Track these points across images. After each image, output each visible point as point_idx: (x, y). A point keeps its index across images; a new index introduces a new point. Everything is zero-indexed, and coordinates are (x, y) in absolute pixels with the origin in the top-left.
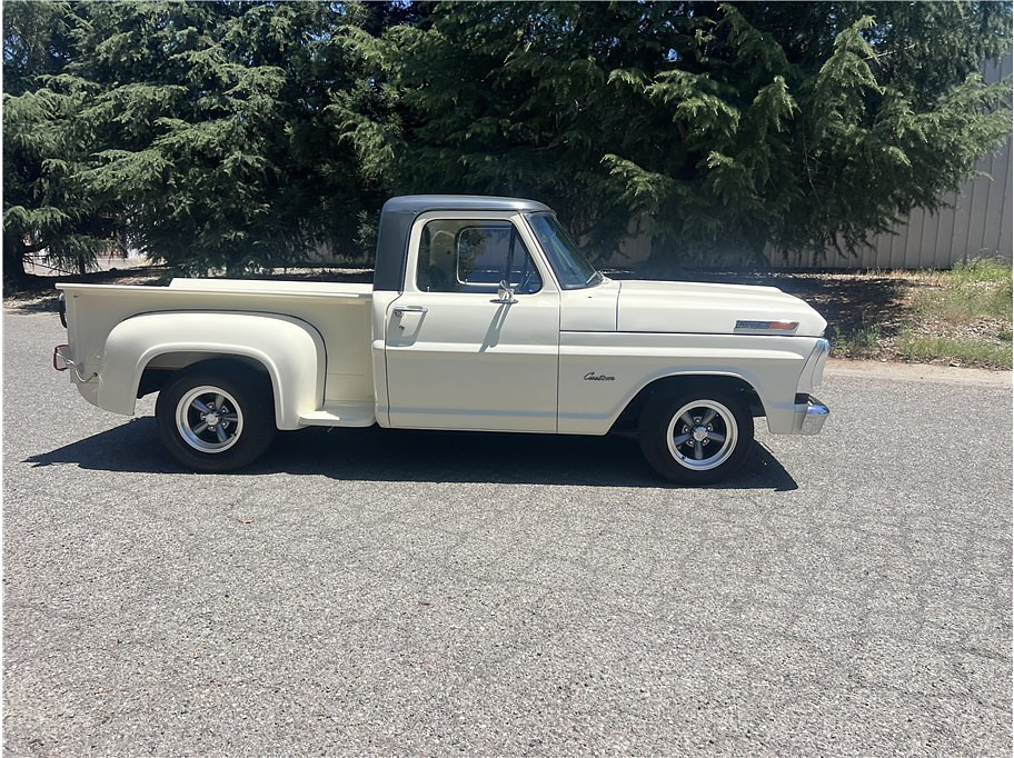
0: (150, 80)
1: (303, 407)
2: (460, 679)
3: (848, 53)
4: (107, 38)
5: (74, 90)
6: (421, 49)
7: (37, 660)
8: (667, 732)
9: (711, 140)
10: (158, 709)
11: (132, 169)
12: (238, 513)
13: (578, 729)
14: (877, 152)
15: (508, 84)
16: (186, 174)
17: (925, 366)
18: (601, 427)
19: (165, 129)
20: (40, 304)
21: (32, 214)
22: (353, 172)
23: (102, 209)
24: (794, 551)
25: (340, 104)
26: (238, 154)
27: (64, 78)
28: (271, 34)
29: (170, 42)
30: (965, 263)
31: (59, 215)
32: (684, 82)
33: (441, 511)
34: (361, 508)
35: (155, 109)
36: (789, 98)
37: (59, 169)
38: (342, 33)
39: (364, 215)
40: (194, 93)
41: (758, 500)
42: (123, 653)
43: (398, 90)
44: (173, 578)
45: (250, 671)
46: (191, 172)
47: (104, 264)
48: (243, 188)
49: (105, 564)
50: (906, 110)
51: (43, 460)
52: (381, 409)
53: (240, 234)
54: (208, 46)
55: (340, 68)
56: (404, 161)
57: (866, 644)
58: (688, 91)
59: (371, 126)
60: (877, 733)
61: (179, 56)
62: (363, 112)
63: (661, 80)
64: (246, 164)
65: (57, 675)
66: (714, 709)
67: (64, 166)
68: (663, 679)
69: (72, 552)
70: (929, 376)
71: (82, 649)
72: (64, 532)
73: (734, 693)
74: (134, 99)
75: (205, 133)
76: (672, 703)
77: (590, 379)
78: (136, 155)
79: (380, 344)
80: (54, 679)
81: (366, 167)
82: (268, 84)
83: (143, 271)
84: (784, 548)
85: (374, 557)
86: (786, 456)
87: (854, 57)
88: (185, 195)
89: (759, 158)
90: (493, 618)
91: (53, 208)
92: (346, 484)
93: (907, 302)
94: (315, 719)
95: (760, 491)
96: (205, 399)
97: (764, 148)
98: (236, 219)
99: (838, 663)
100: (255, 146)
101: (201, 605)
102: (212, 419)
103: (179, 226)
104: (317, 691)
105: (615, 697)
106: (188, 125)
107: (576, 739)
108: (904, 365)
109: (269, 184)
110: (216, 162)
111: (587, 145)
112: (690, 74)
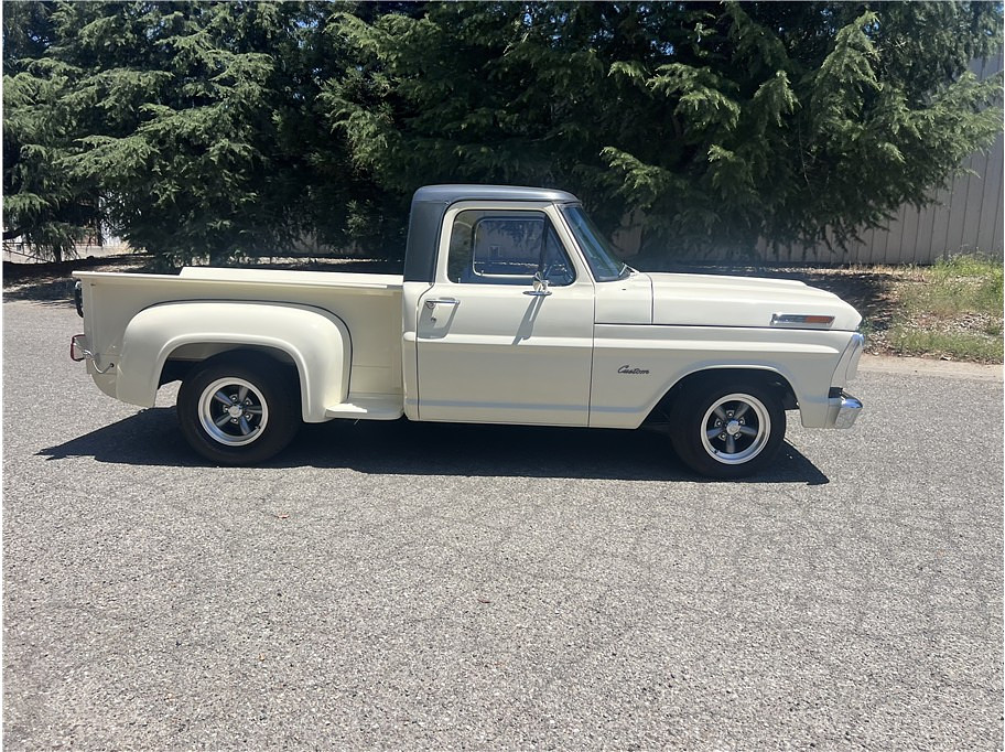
0: (132, 65)
1: (329, 400)
2: (540, 681)
3: (848, 49)
4: (89, 22)
5: (54, 75)
6: (414, 39)
7: (95, 665)
8: (764, 734)
9: (711, 134)
10: (234, 715)
11: (117, 155)
12: (272, 507)
13: (674, 732)
14: (872, 148)
15: (505, 74)
16: (171, 162)
17: (918, 359)
18: (633, 421)
19: (150, 116)
20: (19, 292)
21: (10, 200)
22: (342, 161)
23: (82, 196)
24: (842, 546)
25: (331, 93)
26: (225, 142)
27: (45, 62)
28: (259, 21)
29: (155, 27)
30: (946, 258)
31: (38, 201)
32: (685, 76)
33: (478, 505)
34: (396, 502)
35: (139, 95)
36: (790, 93)
37: (38, 154)
38: (336, 20)
39: (353, 205)
40: (179, 80)
41: (793, 493)
42: (185, 656)
43: (388, 79)
44: (220, 576)
45: (322, 674)
46: (176, 159)
47: (83, 251)
48: (229, 177)
49: (146, 561)
50: (902, 107)
51: (57, 453)
52: (409, 401)
53: (227, 223)
54: (194, 32)
55: (330, 56)
56: (397, 151)
57: (940, 641)
58: (689, 84)
59: (364, 115)
60: (974, 732)
61: (165, 41)
62: (356, 101)
63: (663, 73)
64: (232, 152)
65: (120, 680)
66: (806, 710)
67: (44, 153)
68: (746, 679)
69: (107, 549)
70: (923, 369)
71: (140, 652)
72: (96, 528)
73: (823, 694)
74: (117, 84)
75: (192, 120)
76: (762, 705)
77: (624, 372)
78: (121, 141)
79: (411, 336)
80: (117, 685)
81: (356, 157)
82: (255, 71)
83: (121, 260)
84: (832, 542)
85: (421, 553)
86: (808, 449)
87: (854, 53)
88: (170, 182)
89: (758, 152)
90: (558, 616)
91: (31, 195)
92: (376, 478)
93: (894, 296)
94: (401, 724)
95: (793, 484)
96: (228, 390)
97: (763, 142)
98: (221, 208)
99: (917, 661)
100: (241, 133)
101: (254, 605)
102: (235, 412)
103: (163, 214)
104: (396, 695)
105: (702, 699)
106: (174, 112)
107: (673, 743)
108: (896, 358)
109: (254, 173)
110: (202, 149)
111: (585, 138)
112: (690, 67)
